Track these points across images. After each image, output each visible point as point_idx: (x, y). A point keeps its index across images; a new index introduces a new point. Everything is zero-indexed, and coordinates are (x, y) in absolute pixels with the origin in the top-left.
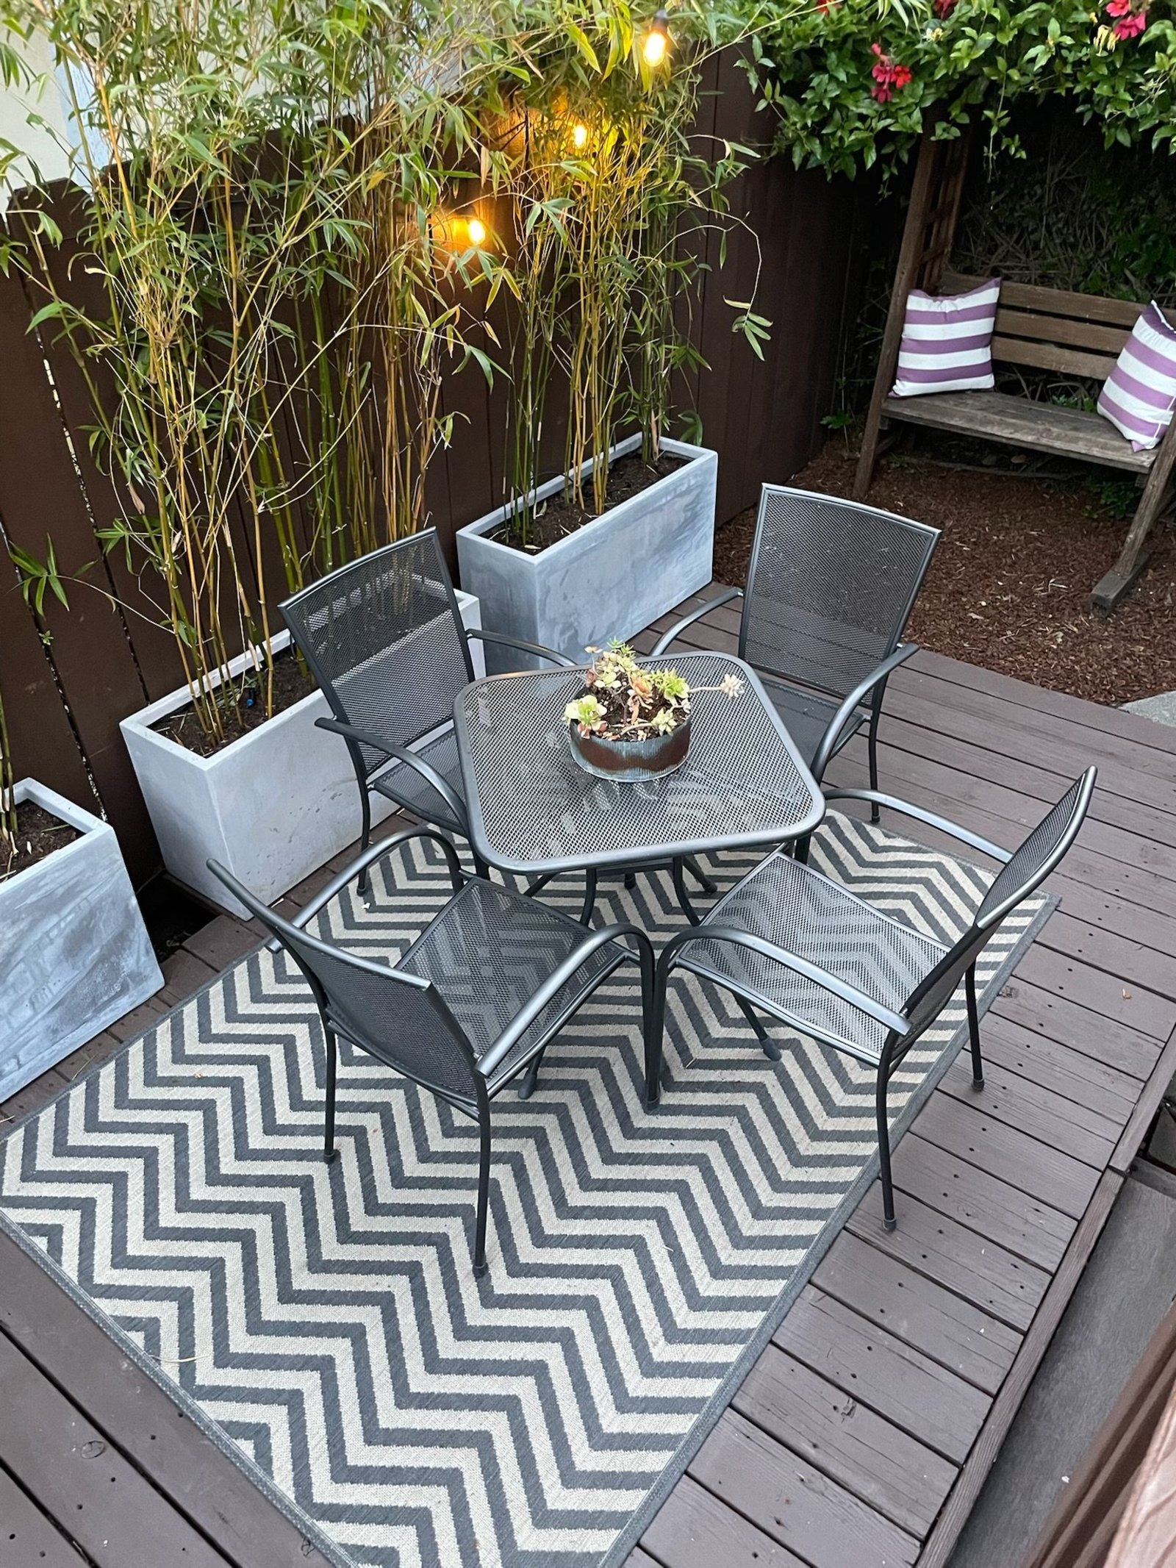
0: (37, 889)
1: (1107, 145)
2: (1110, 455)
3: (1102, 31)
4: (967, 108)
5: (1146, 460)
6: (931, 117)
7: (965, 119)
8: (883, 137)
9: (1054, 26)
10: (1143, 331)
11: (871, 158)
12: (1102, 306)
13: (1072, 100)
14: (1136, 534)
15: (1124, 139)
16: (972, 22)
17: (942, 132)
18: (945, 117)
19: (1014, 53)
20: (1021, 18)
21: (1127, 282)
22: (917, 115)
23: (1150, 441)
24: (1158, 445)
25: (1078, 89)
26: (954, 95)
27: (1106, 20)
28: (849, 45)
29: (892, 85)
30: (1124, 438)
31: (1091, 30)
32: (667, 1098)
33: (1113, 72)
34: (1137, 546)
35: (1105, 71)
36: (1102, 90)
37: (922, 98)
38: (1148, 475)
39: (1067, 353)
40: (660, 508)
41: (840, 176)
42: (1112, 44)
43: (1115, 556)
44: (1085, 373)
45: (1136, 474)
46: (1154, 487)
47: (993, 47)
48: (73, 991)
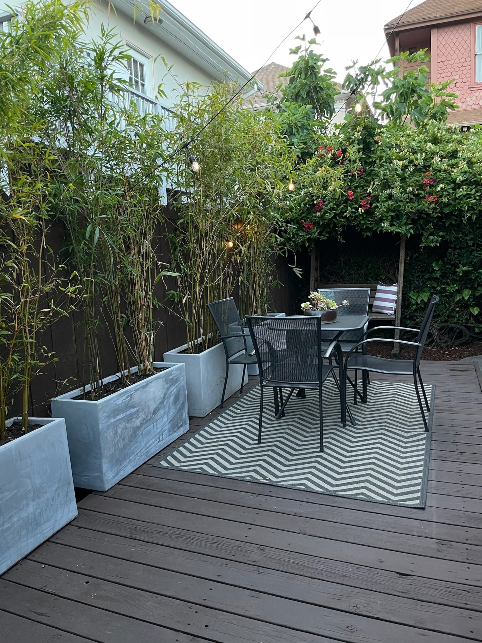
2: (383, 317)
3: (360, 208)
4: (327, 233)
5: (394, 317)
6: (320, 234)
7: (327, 235)
8: (309, 240)
9: (349, 208)
10: (380, 287)
11: (307, 244)
13: (354, 227)
15: (369, 234)
16: (329, 209)
17: (322, 238)
18: (322, 235)
19: (340, 215)
20: (340, 207)
21: (369, 280)
22: (317, 234)
23: (392, 312)
24: (395, 313)
25: (355, 224)
26: (324, 230)
27: (361, 206)
28: (296, 221)
29: (309, 228)
30: (384, 313)
31: (357, 209)
32: (363, 423)
33: (363, 217)
35: (361, 218)
36: (363, 222)
37: (317, 231)
38: (395, 321)
42: (363, 211)
46: (398, 323)
47: (335, 214)
48: (174, 417)
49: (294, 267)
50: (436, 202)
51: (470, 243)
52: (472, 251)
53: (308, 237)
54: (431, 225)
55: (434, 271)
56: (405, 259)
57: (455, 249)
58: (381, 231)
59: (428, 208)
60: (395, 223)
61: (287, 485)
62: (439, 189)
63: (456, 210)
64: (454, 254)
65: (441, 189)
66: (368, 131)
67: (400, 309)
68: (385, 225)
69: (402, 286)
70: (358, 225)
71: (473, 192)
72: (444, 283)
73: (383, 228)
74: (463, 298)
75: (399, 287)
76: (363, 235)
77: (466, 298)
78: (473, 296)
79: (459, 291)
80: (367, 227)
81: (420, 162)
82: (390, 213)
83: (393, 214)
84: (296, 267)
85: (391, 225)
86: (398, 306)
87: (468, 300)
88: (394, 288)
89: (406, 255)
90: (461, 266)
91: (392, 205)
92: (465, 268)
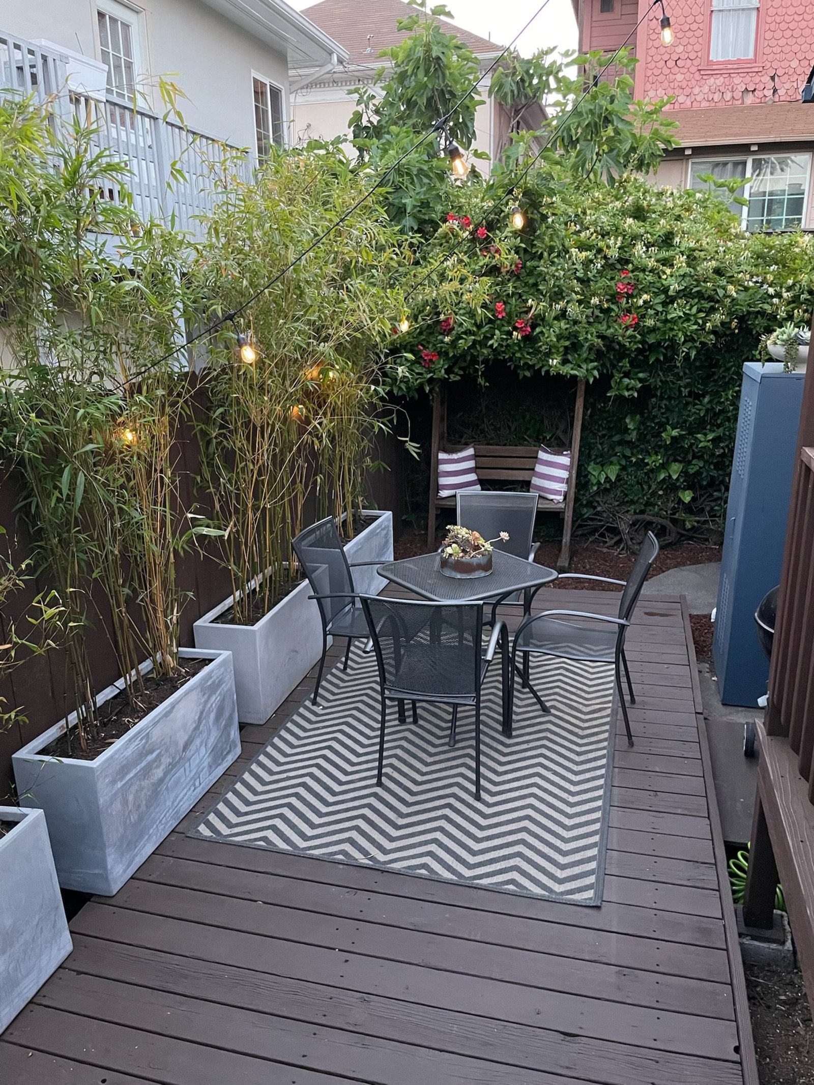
0: (211, 678)
1: (521, 378)
2: (546, 506)
3: (515, 333)
4: (460, 368)
5: (562, 506)
6: (448, 371)
7: (462, 373)
8: (430, 381)
9: (497, 332)
10: (542, 455)
11: (427, 389)
12: (520, 450)
13: (505, 361)
14: (566, 538)
15: (528, 374)
16: (465, 333)
17: (453, 378)
18: (453, 372)
19: (483, 343)
20: (484, 330)
21: (526, 440)
22: (443, 371)
23: (561, 498)
24: (565, 499)
25: (507, 357)
26: (455, 364)
27: (515, 329)
28: (409, 347)
29: (431, 360)
30: (547, 499)
31: (510, 334)
32: (514, 733)
33: (520, 348)
34: (568, 544)
35: (517, 348)
36: (518, 355)
37: (443, 365)
38: (564, 512)
39: (510, 471)
40: (377, 534)
41: (412, 398)
42: (519, 337)
43: (560, 550)
44: (520, 479)
45: (559, 513)
46: (568, 517)
47: (474, 342)
48: (217, 744)
49: (406, 441)
50: (636, 327)
51: (685, 392)
52: (687, 403)
53: (429, 376)
54: (625, 364)
55: (626, 430)
56: (584, 414)
57: (662, 398)
58: (548, 372)
59: (623, 336)
60: (570, 357)
61: (399, 870)
62: (641, 302)
63: (665, 340)
64: (660, 407)
65: (645, 302)
66: (531, 200)
67: (572, 495)
68: (554, 362)
69: (577, 456)
70: (511, 359)
71: (694, 310)
72: (641, 452)
73: (551, 367)
74: (670, 476)
75: (572, 458)
76: (518, 375)
77: (675, 477)
78: (684, 473)
79: (664, 466)
80: (526, 364)
81: (613, 253)
82: (562, 341)
83: (567, 343)
84: (411, 440)
85: (565, 362)
86: (569, 488)
87: (677, 479)
88: (565, 460)
89: (585, 408)
90: (668, 427)
91: (566, 329)
92: (675, 433)
